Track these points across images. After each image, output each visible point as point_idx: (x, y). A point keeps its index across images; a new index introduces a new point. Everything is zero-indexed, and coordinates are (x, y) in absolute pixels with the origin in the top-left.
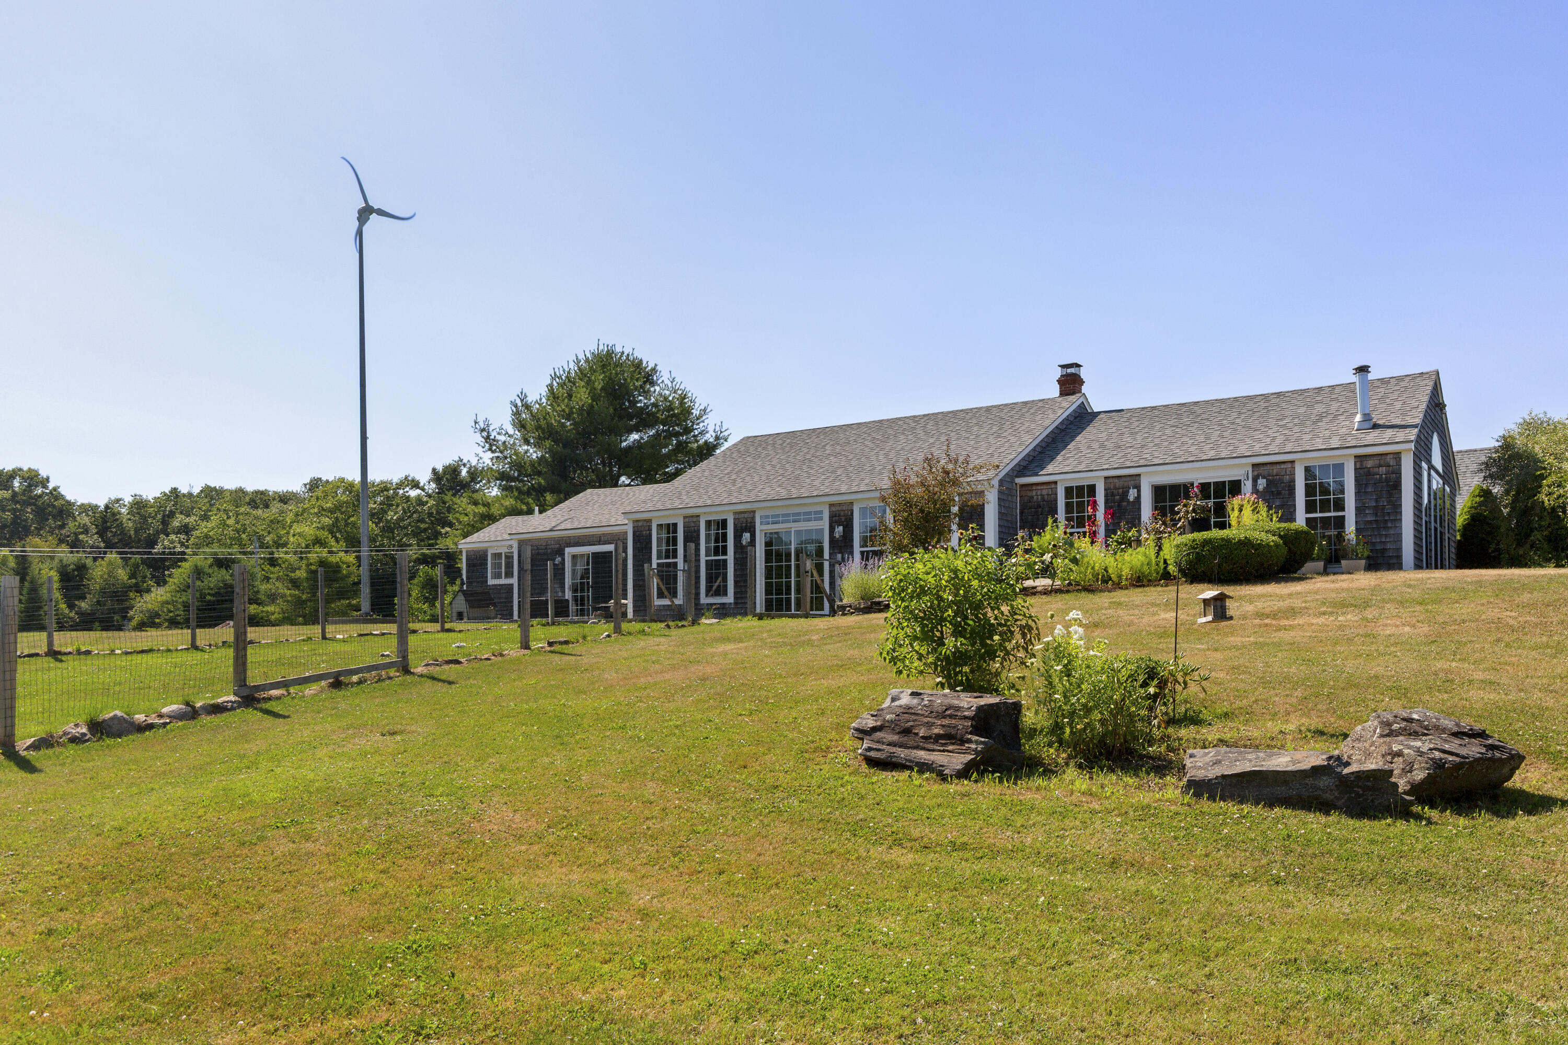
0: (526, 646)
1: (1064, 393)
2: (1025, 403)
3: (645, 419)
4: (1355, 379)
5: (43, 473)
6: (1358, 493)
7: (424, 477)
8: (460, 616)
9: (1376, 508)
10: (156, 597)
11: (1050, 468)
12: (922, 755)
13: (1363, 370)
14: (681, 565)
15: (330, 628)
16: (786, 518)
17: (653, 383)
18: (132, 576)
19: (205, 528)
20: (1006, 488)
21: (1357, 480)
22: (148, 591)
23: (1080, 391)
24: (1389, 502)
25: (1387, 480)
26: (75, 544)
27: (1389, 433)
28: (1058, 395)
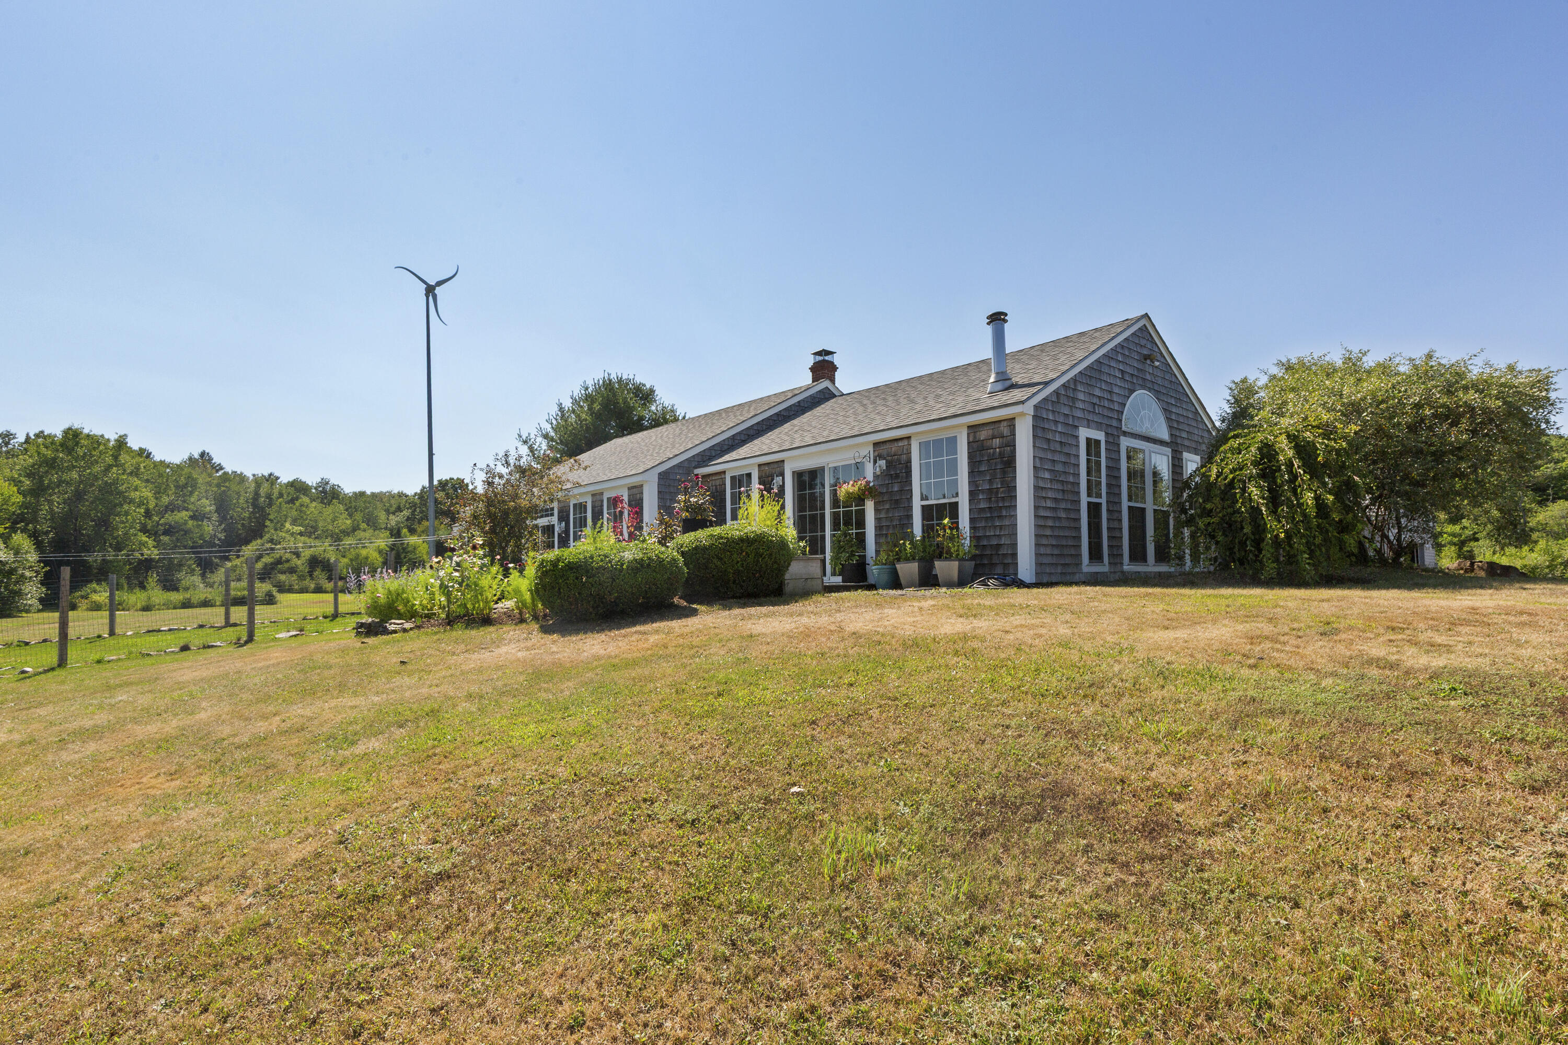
1: (814, 378)
6: (971, 473)
9: (990, 490)
20: (675, 481)
21: (970, 455)
23: (831, 375)
24: (1003, 483)
25: (1002, 455)
28: (808, 379)
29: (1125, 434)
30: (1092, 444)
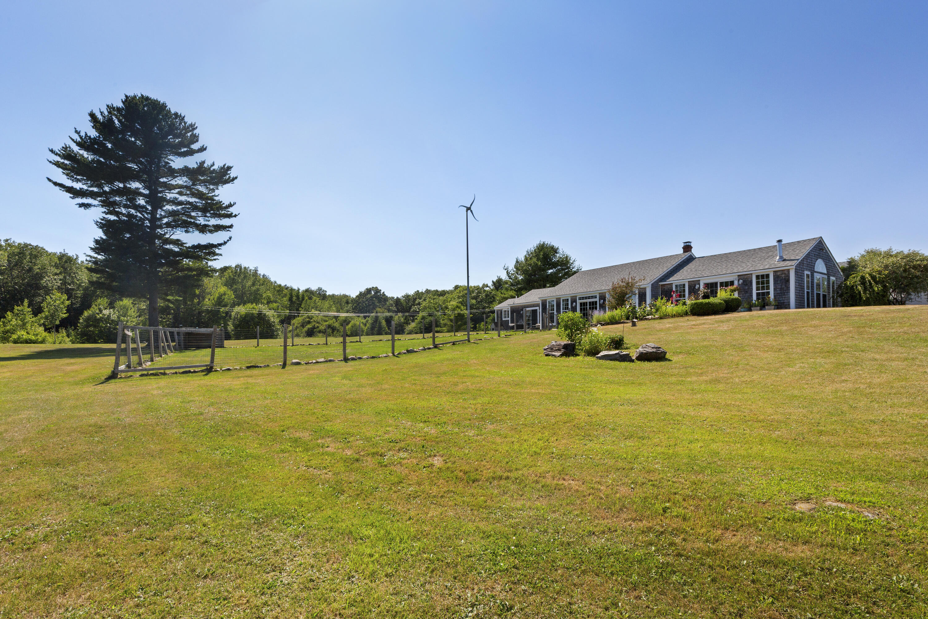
0: (499, 336)
1: (684, 252)
2: (671, 256)
3: (554, 265)
4: (777, 244)
5: (379, 288)
6: (774, 284)
7: (490, 284)
8: (493, 330)
9: (781, 288)
10: (413, 325)
11: (671, 279)
12: (554, 353)
13: (780, 241)
14: (555, 313)
15: (456, 333)
16: (586, 298)
17: (557, 253)
18: (405, 319)
19: (424, 304)
20: (655, 286)
21: (774, 279)
22: (410, 324)
23: (691, 251)
24: (785, 286)
25: (785, 279)
26: (389, 311)
27: (788, 262)
28: (682, 252)
29: (816, 272)
30: (808, 276)
